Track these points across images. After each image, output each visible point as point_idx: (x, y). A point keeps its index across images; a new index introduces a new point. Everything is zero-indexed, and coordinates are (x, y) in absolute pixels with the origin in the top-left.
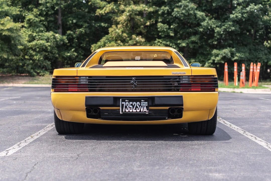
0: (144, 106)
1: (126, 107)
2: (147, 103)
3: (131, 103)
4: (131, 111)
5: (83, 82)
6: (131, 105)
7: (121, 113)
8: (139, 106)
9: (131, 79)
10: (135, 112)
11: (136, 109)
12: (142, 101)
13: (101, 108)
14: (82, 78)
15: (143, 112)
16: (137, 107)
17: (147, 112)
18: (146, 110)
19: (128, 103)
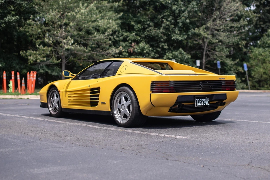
0: (207, 101)
1: (198, 103)
2: (208, 99)
3: (200, 99)
4: (201, 105)
5: (172, 85)
6: (201, 101)
7: (196, 107)
8: (205, 101)
9: (200, 83)
10: (203, 106)
11: (203, 104)
12: (206, 98)
13: (185, 104)
14: (171, 82)
15: (207, 105)
16: (204, 102)
17: (209, 105)
18: (208, 104)
19: (199, 99)
